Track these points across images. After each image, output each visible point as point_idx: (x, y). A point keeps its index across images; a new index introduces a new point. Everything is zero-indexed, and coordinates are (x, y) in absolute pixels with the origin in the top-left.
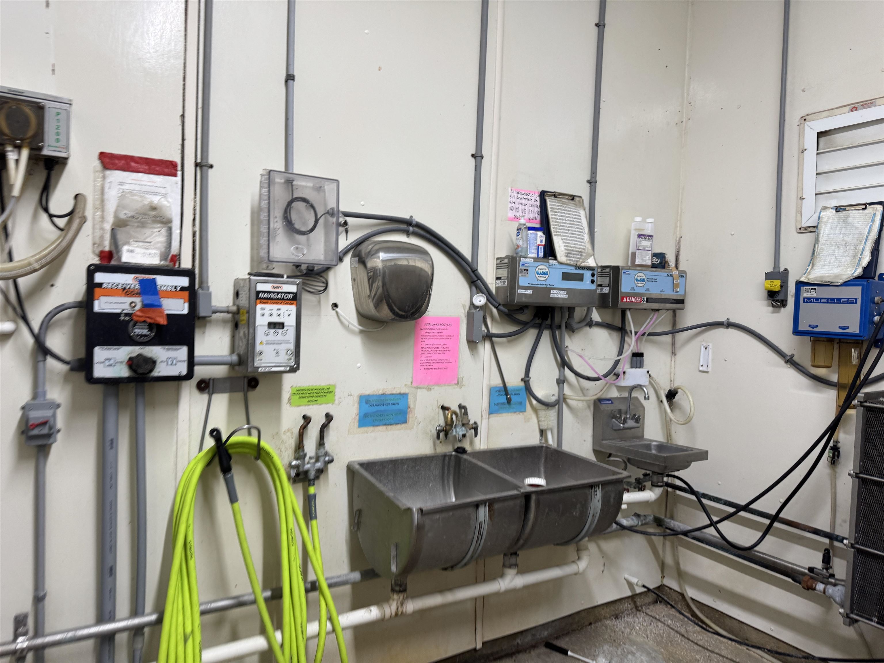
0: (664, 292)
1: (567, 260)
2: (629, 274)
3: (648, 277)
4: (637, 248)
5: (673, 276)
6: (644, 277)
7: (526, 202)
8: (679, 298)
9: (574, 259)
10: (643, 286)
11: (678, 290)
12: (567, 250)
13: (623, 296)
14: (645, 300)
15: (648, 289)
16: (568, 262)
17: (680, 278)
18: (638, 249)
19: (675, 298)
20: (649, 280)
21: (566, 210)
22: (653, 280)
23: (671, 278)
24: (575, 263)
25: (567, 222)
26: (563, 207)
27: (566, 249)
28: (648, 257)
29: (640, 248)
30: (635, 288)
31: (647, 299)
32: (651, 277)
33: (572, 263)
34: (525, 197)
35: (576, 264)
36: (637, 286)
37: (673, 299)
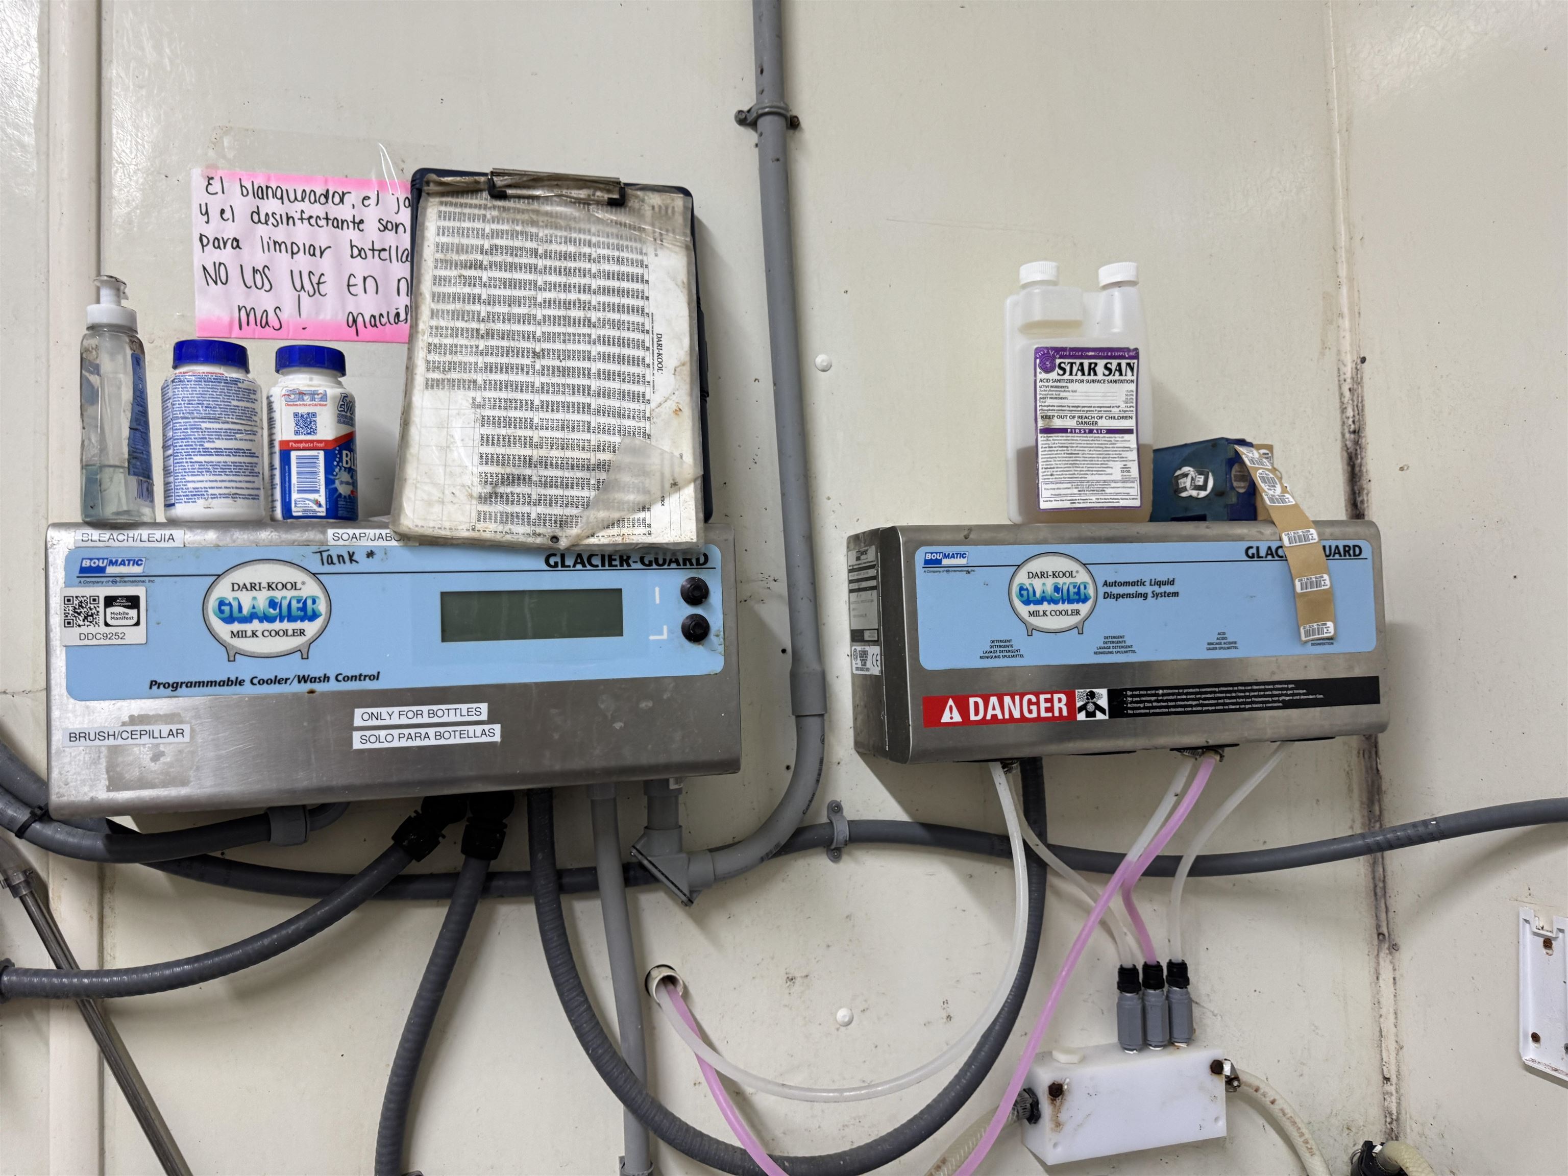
0: (1233, 645)
1: (482, 517)
2: (968, 569)
3: (1105, 574)
4: (1041, 424)
5: (1283, 558)
6: (1082, 577)
7: (323, 236)
8: (1340, 672)
9: (535, 511)
10: (1079, 628)
11: (1330, 628)
12: (502, 461)
13: (936, 693)
14: (1104, 702)
15: (1115, 642)
16: (490, 530)
17: (1337, 564)
18: (1048, 431)
19: (1314, 674)
20: (1116, 590)
21: (547, 255)
22: (1148, 589)
23: (1272, 567)
24: (547, 531)
25: (539, 313)
26: (533, 237)
27: (485, 459)
28: (1117, 466)
29: (1057, 423)
30: (1020, 641)
31: (1113, 695)
32: (1130, 574)
33: (520, 532)
34: (318, 210)
35: (555, 539)
36: (1031, 631)
37: (1299, 684)
